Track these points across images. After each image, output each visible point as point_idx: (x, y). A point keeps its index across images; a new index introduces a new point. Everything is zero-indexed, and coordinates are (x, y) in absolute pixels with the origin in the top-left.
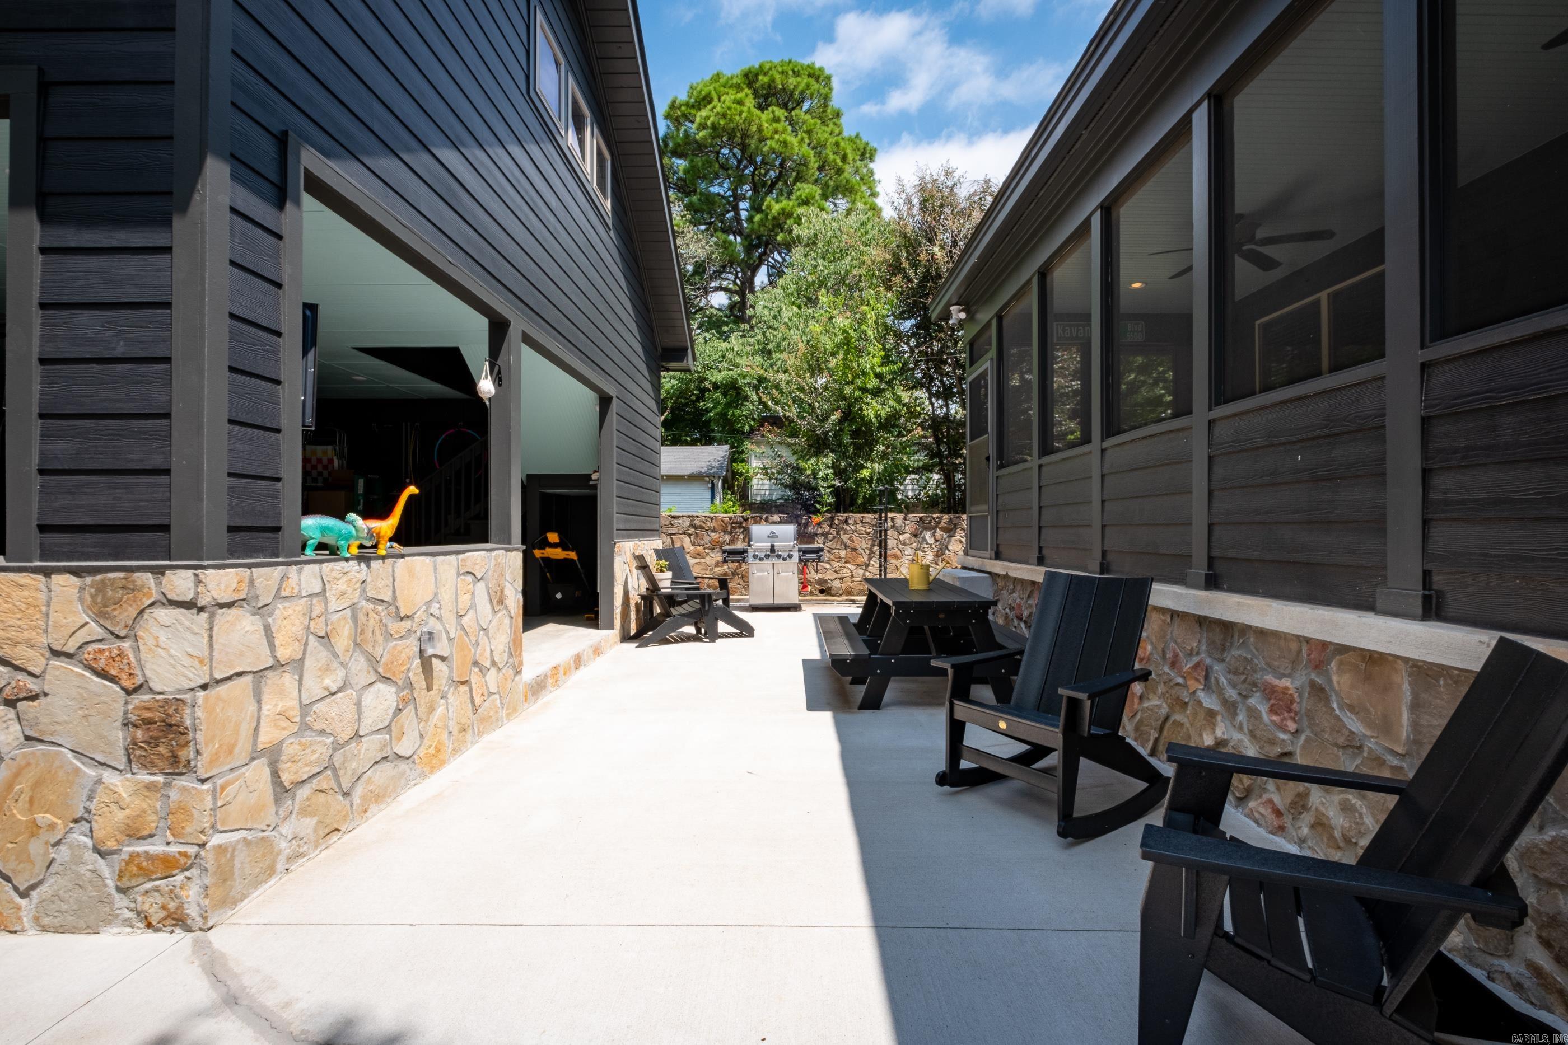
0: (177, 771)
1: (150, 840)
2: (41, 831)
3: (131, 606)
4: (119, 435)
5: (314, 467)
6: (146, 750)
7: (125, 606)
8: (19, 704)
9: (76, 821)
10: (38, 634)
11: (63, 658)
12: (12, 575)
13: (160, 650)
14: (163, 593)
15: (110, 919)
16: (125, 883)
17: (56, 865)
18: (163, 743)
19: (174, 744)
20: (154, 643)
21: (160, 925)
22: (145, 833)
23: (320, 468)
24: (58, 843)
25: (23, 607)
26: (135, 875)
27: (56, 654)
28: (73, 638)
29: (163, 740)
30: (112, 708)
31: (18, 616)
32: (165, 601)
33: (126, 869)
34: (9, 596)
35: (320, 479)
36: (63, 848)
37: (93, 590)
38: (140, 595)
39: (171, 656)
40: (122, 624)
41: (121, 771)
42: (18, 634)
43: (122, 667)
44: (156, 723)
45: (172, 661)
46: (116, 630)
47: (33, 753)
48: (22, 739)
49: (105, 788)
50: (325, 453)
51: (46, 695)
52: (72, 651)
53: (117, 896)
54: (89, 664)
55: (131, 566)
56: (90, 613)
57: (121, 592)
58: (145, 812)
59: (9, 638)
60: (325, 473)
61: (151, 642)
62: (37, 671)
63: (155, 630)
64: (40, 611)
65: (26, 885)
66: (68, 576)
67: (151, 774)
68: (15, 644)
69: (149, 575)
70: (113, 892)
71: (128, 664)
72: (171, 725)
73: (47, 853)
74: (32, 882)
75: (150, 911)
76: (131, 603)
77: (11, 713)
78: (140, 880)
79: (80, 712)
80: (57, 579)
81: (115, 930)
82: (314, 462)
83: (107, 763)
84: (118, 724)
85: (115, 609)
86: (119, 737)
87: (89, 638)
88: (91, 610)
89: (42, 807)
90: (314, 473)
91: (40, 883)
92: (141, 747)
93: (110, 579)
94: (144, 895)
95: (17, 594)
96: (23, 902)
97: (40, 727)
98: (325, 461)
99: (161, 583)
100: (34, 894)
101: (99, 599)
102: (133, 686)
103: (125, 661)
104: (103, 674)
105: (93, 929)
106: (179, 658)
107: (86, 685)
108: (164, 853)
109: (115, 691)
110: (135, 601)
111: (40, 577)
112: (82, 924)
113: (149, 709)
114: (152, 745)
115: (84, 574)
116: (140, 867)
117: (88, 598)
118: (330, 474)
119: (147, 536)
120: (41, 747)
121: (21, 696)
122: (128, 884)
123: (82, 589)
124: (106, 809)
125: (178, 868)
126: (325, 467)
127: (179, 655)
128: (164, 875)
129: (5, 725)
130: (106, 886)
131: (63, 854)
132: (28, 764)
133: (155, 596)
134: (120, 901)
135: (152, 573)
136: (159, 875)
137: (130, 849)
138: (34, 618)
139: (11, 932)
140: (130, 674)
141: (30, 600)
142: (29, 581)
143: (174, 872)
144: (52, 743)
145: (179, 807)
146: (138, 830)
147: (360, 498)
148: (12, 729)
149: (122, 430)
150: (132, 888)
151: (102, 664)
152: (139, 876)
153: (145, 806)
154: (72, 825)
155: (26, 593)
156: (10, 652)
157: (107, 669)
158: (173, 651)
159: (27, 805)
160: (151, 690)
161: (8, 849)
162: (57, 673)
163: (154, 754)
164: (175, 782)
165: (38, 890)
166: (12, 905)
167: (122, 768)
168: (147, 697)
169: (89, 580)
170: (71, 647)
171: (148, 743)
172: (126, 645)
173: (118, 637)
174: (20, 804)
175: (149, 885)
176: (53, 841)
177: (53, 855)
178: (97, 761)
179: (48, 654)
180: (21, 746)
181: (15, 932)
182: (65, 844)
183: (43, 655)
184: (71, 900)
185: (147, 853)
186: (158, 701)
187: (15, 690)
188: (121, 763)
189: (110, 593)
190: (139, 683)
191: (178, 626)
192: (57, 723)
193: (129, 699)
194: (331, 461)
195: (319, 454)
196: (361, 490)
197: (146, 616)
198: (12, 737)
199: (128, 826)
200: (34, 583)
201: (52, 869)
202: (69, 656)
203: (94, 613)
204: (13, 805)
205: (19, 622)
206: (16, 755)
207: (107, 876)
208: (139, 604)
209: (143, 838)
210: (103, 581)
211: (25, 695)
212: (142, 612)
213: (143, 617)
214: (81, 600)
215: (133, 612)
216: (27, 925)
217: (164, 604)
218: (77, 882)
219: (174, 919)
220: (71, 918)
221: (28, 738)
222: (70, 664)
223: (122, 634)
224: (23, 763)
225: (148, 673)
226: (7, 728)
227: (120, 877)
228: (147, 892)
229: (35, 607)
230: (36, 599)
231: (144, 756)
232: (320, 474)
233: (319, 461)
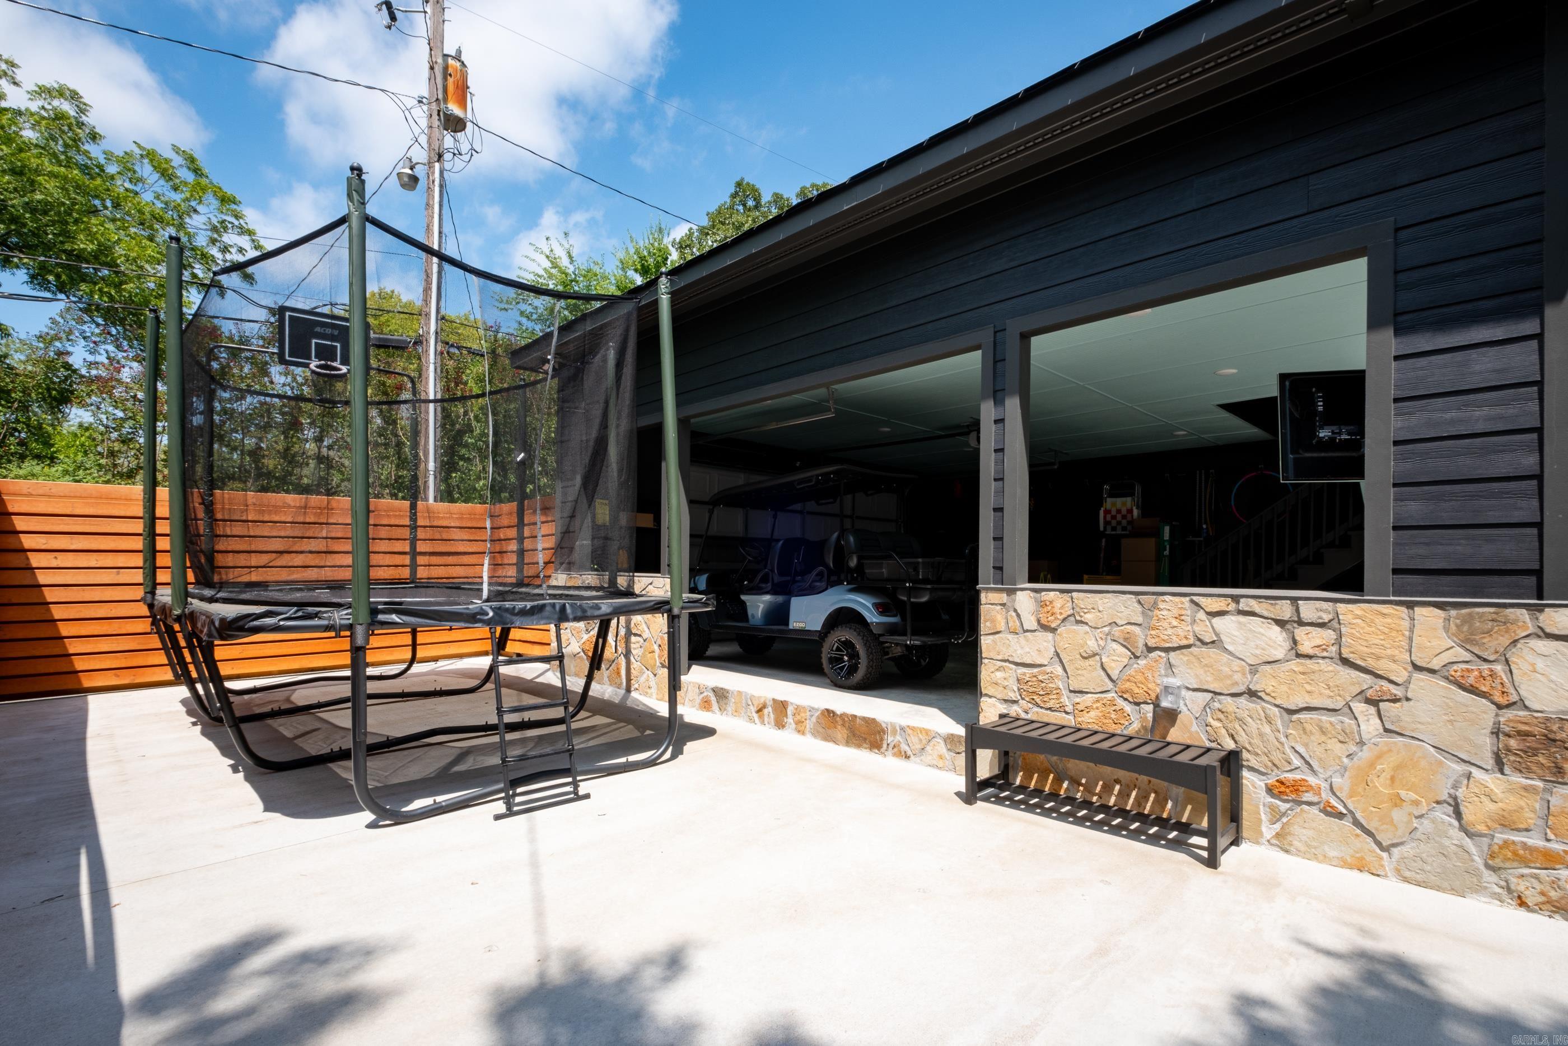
0: (1560, 780)
1: (1525, 833)
2: (1404, 804)
3: (1502, 636)
4: (1477, 496)
5: (1114, 517)
6: (1522, 757)
7: (1495, 635)
8: (1381, 704)
9: (1438, 802)
10: (1400, 652)
11: (1425, 673)
12: (1375, 606)
13: (1537, 675)
14: (1539, 627)
15: (1479, 889)
16: (1497, 862)
17: (1418, 833)
18: (1543, 754)
19: (1559, 757)
20: (1531, 668)
21: (1536, 908)
22: (1521, 826)
23: (1119, 517)
24: (1421, 816)
25: (1386, 630)
26: (1509, 859)
27: (1417, 668)
28: (1437, 658)
29: (1544, 752)
30: (1481, 717)
31: (1382, 637)
32: (1541, 634)
33: (1500, 852)
34: (1372, 621)
35: (1119, 528)
36: (1425, 822)
37: (1458, 621)
38: (1514, 627)
39: (1552, 681)
40: (1492, 650)
41: (1487, 770)
42: (1382, 651)
43: (1493, 685)
44: (1535, 736)
45: (1554, 687)
46: (1485, 655)
47: (1395, 743)
48: (1381, 730)
49: (1475, 782)
50: (1124, 504)
51: (1408, 699)
52: (1436, 668)
53: (1487, 874)
54: (1456, 680)
55: (1505, 603)
56: (1455, 639)
57: (1490, 623)
58: (1522, 808)
59: (1372, 654)
60: (1124, 522)
61: (1525, 667)
62: (1399, 680)
63: (1530, 657)
64: (1403, 635)
65: (1389, 842)
66: (1432, 608)
67: (1527, 778)
68: (1378, 658)
69: (1524, 611)
70: (1482, 867)
71: (1502, 684)
72: (1555, 741)
73: (1410, 822)
74: (1395, 841)
75: (1526, 892)
76: (1502, 633)
77: (1372, 710)
78: (1515, 864)
79: (1446, 718)
80: (1418, 610)
81: (1484, 899)
82: (1114, 513)
83: (1472, 761)
84: (1488, 731)
85: (1484, 637)
86: (1487, 743)
87: (1455, 659)
88: (1456, 637)
89: (1403, 786)
90: (1114, 523)
91: (1402, 844)
92: (1516, 754)
93: (1478, 613)
94: (1518, 877)
95: (1379, 620)
96: (1385, 855)
97: (1401, 724)
98: (1124, 511)
99: (1537, 619)
100: (1395, 851)
101: (1465, 628)
102: (1507, 703)
103: (1498, 681)
104: (1472, 690)
105: (1460, 893)
106: (1561, 684)
107: (1453, 696)
108: (1545, 848)
109: (1484, 704)
110: (1506, 632)
111: (1404, 609)
112: (1446, 885)
113: (1526, 723)
114: (1530, 754)
115: (1447, 608)
116: (1515, 853)
117: (1453, 627)
118: (1129, 523)
119: (1508, 579)
120: (1401, 739)
121: (1385, 698)
122: (1501, 865)
123: (1447, 620)
124: (1476, 799)
125: (1563, 864)
126: (1124, 517)
127: (1562, 681)
128: (1544, 866)
129: (1366, 718)
130: (1473, 860)
131: (1426, 825)
132: (1390, 751)
133: (1531, 630)
134: (1489, 877)
135: (1527, 610)
136: (1538, 865)
137: (1505, 837)
138: (1397, 640)
139: (1372, 874)
140: (1503, 693)
141: (1394, 625)
142: (1392, 611)
143: (1557, 867)
144: (1413, 737)
145: (1563, 812)
146: (1514, 823)
147: (1166, 544)
148: (1372, 722)
149: (1481, 491)
150: (1505, 869)
151: (1471, 680)
152: (1513, 860)
153: (1522, 803)
154: (1435, 805)
155: (1389, 620)
156: (1373, 664)
157: (1477, 685)
158: (1553, 677)
159: (1388, 782)
160: (1526, 708)
161: (1372, 812)
162: (1422, 684)
163: (1530, 762)
164: (1555, 790)
165: (1399, 848)
166: (1374, 855)
167: (1489, 768)
168: (1522, 713)
169: (1453, 613)
170: (1436, 664)
171: (1525, 752)
172: (1499, 668)
173: (1485, 660)
174: (1381, 779)
175: (1526, 871)
176: (1417, 814)
177: (1415, 825)
178: (1459, 758)
179: (1410, 668)
180: (1380, 736)
181: (1378, 875)
182: (1427, 818)
183: (1405, 669)
184: (1434, 864)
185: (1524, 844)
186: (1536, 718)
187: (1379, 693)
188: (1490, 763)
189: (1478, 624)
190: (1514, 700)
191: (1560, 656)
192: (1420, 723)
193: (1501, 712)
194: (1130, 511)
195: (1119, 505)
196: (1167, 537)
197: (1519, 645)
198: (1372, 728)
199: (1503, 816)
200: (1397, 613)
201: (1414, 835)
202: (1432, 671)
203: (1459, 639)
204: (1375, 779)
205: (1382, 642)
206: (1378, 742)
207: (1475, 853)
208: (1513, 634)
209: (1518, 830)
210: (1470, 615)
211: (1389, 697)
212: (1515, 642)
213: (1515, 646)
214: (1447, 629)
215: (1506, 641)
216: (1389, 874)
217: (1539, 637)
218: (1441, 851)
219: (1554, 906)
220: (1434, 878)
221: (1386, 730)
222: (1433, 677)
223: (1492, 658)
224: (1385, 749)
225: (1522, 693)
226: (1368, 721)
227: (1492, 857)
228: (1523, 876)
229: (1398, 631)
230: (1400, 625)
231: (1519, 762)
232: (1119, 523)
233: (1119, 511)
